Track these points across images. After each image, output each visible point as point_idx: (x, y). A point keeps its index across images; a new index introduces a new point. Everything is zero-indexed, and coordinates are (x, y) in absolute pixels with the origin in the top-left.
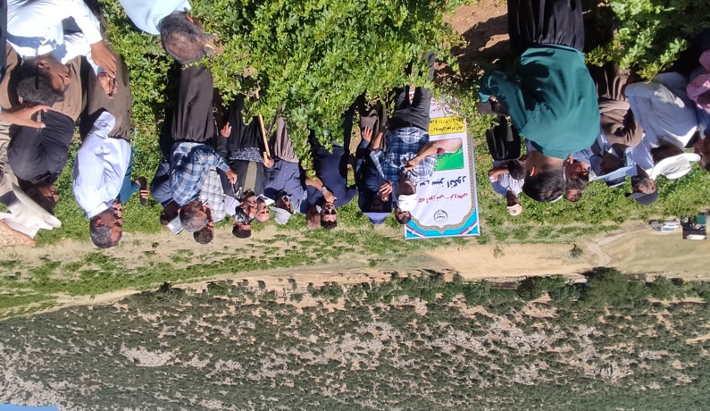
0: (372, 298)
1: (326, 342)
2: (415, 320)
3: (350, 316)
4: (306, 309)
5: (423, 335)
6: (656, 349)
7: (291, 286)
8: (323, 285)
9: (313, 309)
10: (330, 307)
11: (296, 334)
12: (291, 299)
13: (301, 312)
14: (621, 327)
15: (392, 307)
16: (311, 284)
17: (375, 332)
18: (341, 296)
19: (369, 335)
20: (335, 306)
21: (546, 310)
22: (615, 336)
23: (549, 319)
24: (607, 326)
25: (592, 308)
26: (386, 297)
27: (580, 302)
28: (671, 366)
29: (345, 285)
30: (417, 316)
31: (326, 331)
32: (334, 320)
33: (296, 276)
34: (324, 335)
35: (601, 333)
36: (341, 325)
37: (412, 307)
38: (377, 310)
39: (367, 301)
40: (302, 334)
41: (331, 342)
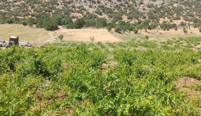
0: (147, 23)
1: (169, 3)
2: (128, 12)
3: (157, 15)
4: (178, 19)
5: (125, 6)
7: (186, 29)
8: (170, 29)
9: (175, 19)
10: (166, 19)
11: (184, 7)
12: (186, 24)
13: (181, 17)
14: (47, 8)
15: (137, 19)
16: (176, 30)
17: (146, 8)
18: (161, 24)
19: (149, 7)
20: (164, 20)
21: (74, 15)
22: (49, 4)
23: (73, 12)
24: (51, 9)
25: (57, 16)
26: (140, 23)
27: (61, 18)
29: (159, 29)
30: (126, 15)
31: (169, 8)
32: (165, 14)
33: (183, 34)
34: (170, 7)
35: (54, 6)
36: (162, 11)
37: (129, 18)
38: (144, 18)
39: (149, 22)
40: (181, 7)
41: (167, 3)
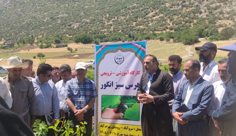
6: (175, 10)
14: (187, 18)
21: (221, 24)
22: (190, 14)
23: (220, 19)
24: (193, 19)
25: (199, 26)
27: (203, 28)
28: (170, 4)
35: (196, 15)
